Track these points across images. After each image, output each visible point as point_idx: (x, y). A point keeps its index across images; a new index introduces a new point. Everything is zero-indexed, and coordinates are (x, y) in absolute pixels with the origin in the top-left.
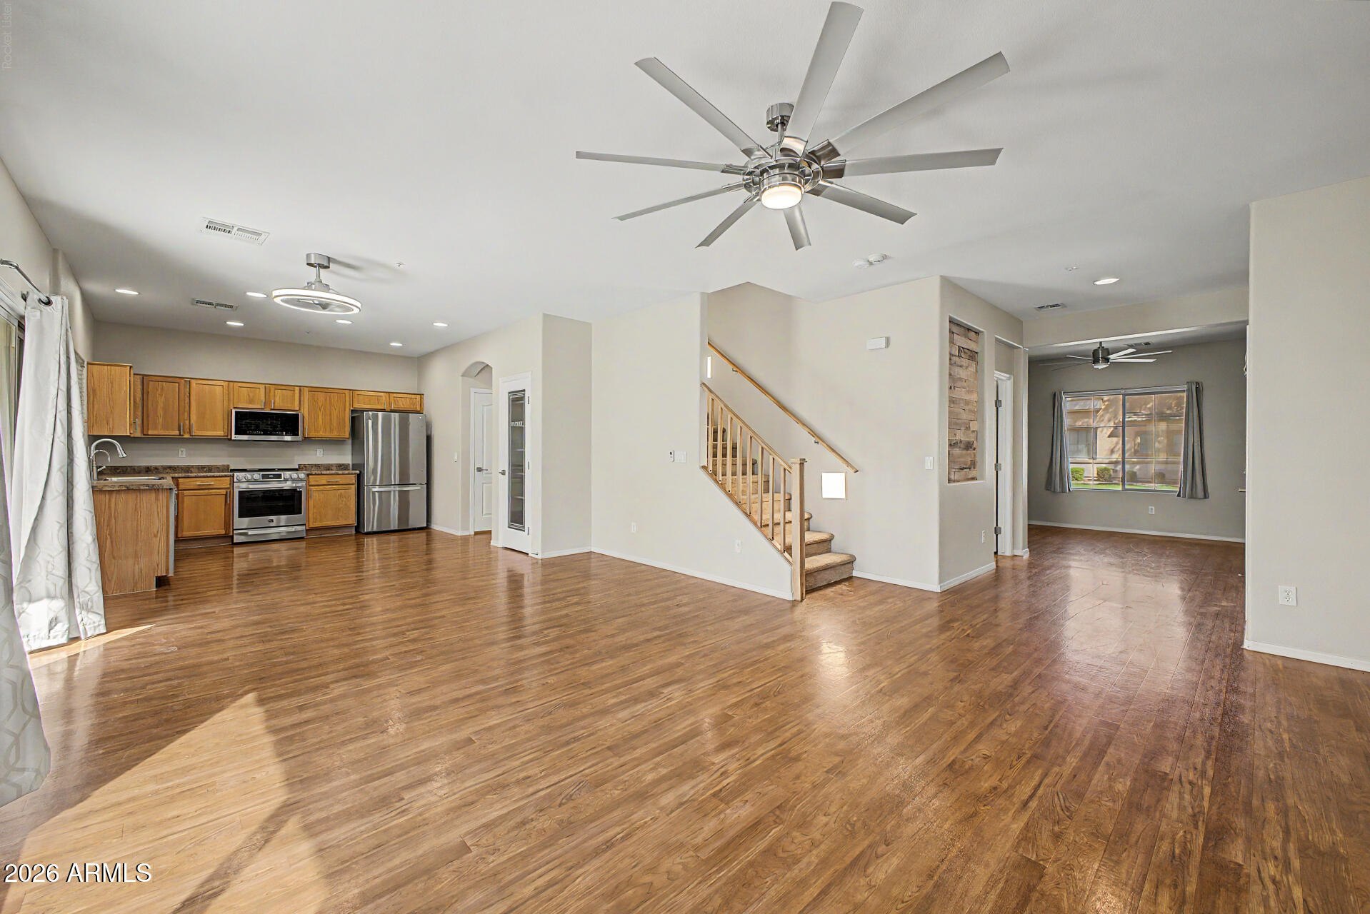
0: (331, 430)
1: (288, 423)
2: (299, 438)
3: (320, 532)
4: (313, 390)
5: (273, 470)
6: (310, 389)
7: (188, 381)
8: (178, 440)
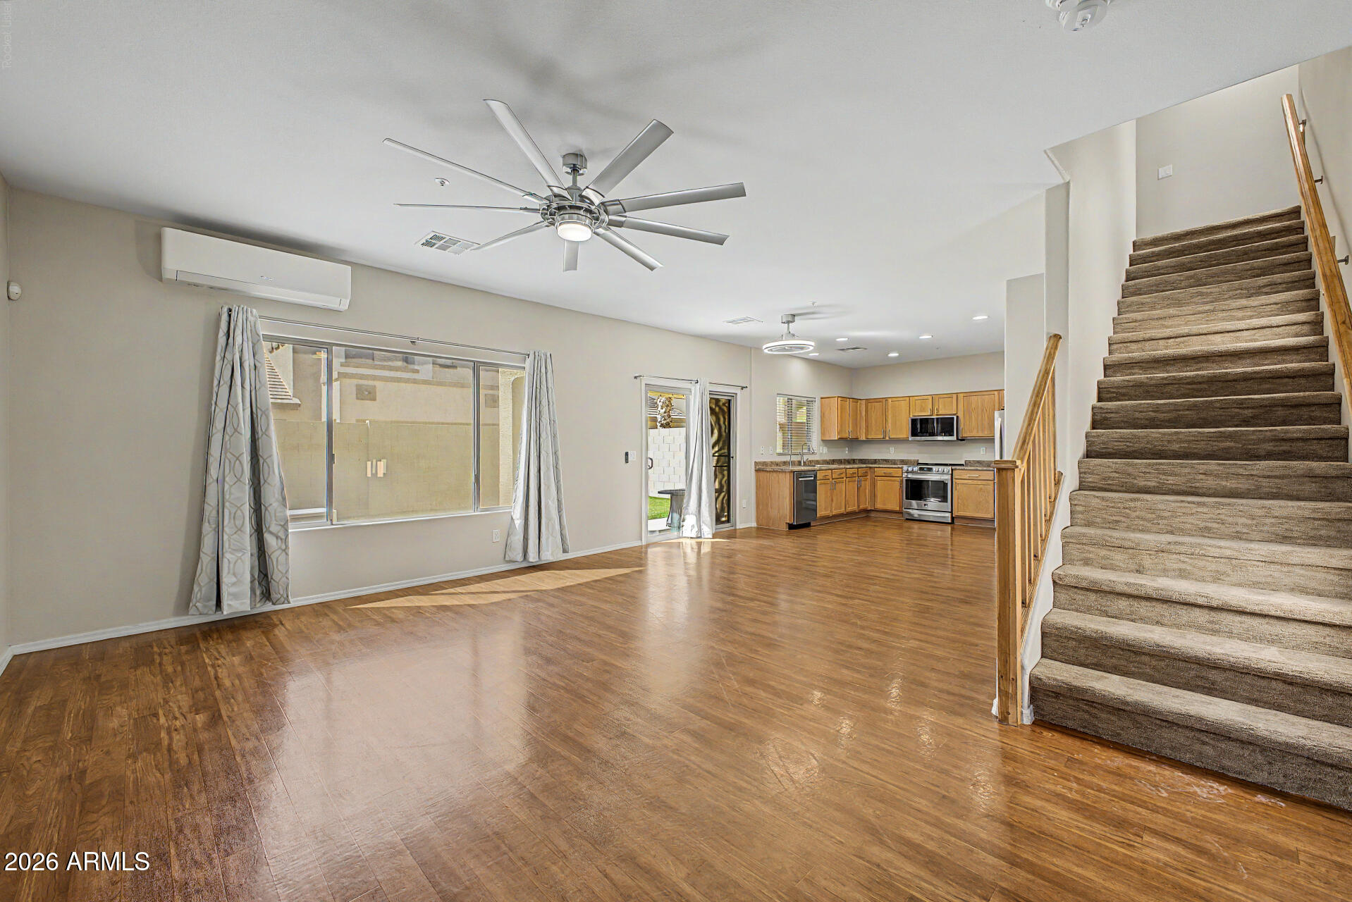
0: (983, 431)
1: (947, 426)
2: (954, 438)
3: (967, 521)
4: (968, 394)
5: (927, 464)
6: (965, 395)
7: (886, 399)
8: (882, 441)
